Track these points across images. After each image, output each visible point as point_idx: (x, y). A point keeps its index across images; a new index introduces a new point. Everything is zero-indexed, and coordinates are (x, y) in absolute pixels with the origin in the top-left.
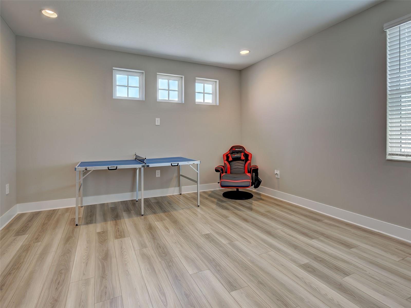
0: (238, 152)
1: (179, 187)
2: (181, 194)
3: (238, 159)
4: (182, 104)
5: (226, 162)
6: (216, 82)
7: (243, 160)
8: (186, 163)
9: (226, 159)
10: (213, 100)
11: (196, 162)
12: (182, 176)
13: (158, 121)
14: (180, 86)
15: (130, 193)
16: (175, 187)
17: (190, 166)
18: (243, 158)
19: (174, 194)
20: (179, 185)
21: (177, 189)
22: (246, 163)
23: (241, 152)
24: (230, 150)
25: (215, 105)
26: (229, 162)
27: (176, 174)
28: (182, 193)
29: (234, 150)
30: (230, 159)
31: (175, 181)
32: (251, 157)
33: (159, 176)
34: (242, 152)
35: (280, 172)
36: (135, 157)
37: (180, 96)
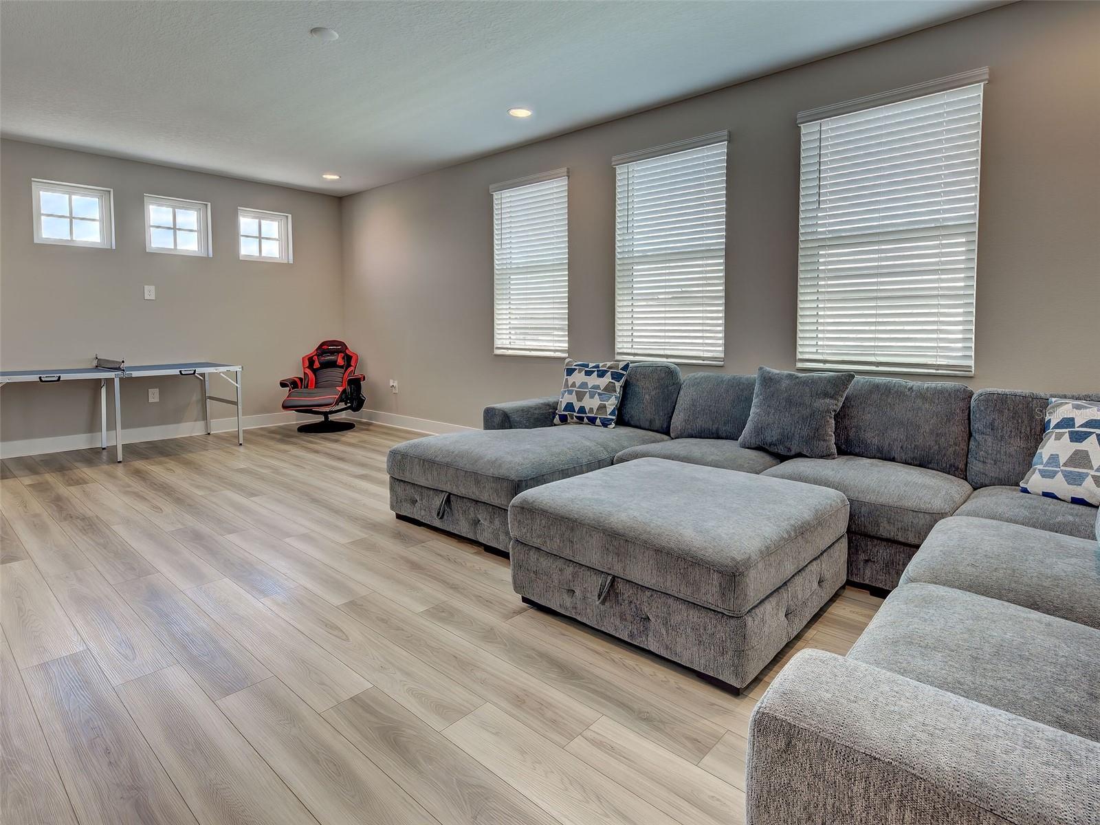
0: (332, 352)
1: (204, 420)
2: (209, 434)
3: (333, 364)
4: (207, 258)
5: (308, 371)
6: (287, 217)
7: (341, 367)
8: (212, 370)
9: (307, 364)
10: (281, 251)
11: (232, 369)
12: (210, 398)
13: (150, 292)
14: (202, 221)
15: (84, 436)
16: (195, 421)
17: (221, 374)
18: (340, 361)
19: (193, 435)
20: (205, 418)
21: (201, 424)
22: (345, 371)
23: (338, 352)
24: (317, 350)
25: (286, 262)
26: (315, 371)
27: (196, 397)
28: (212, 432)
29: (324, 349)
30: (317, 365)
31: (195, 410)
32: (357, 360)
33: (157, 400)
34: (341, 352)
35: (398, 383)
36: (95, 363)
37: (203, 240)
